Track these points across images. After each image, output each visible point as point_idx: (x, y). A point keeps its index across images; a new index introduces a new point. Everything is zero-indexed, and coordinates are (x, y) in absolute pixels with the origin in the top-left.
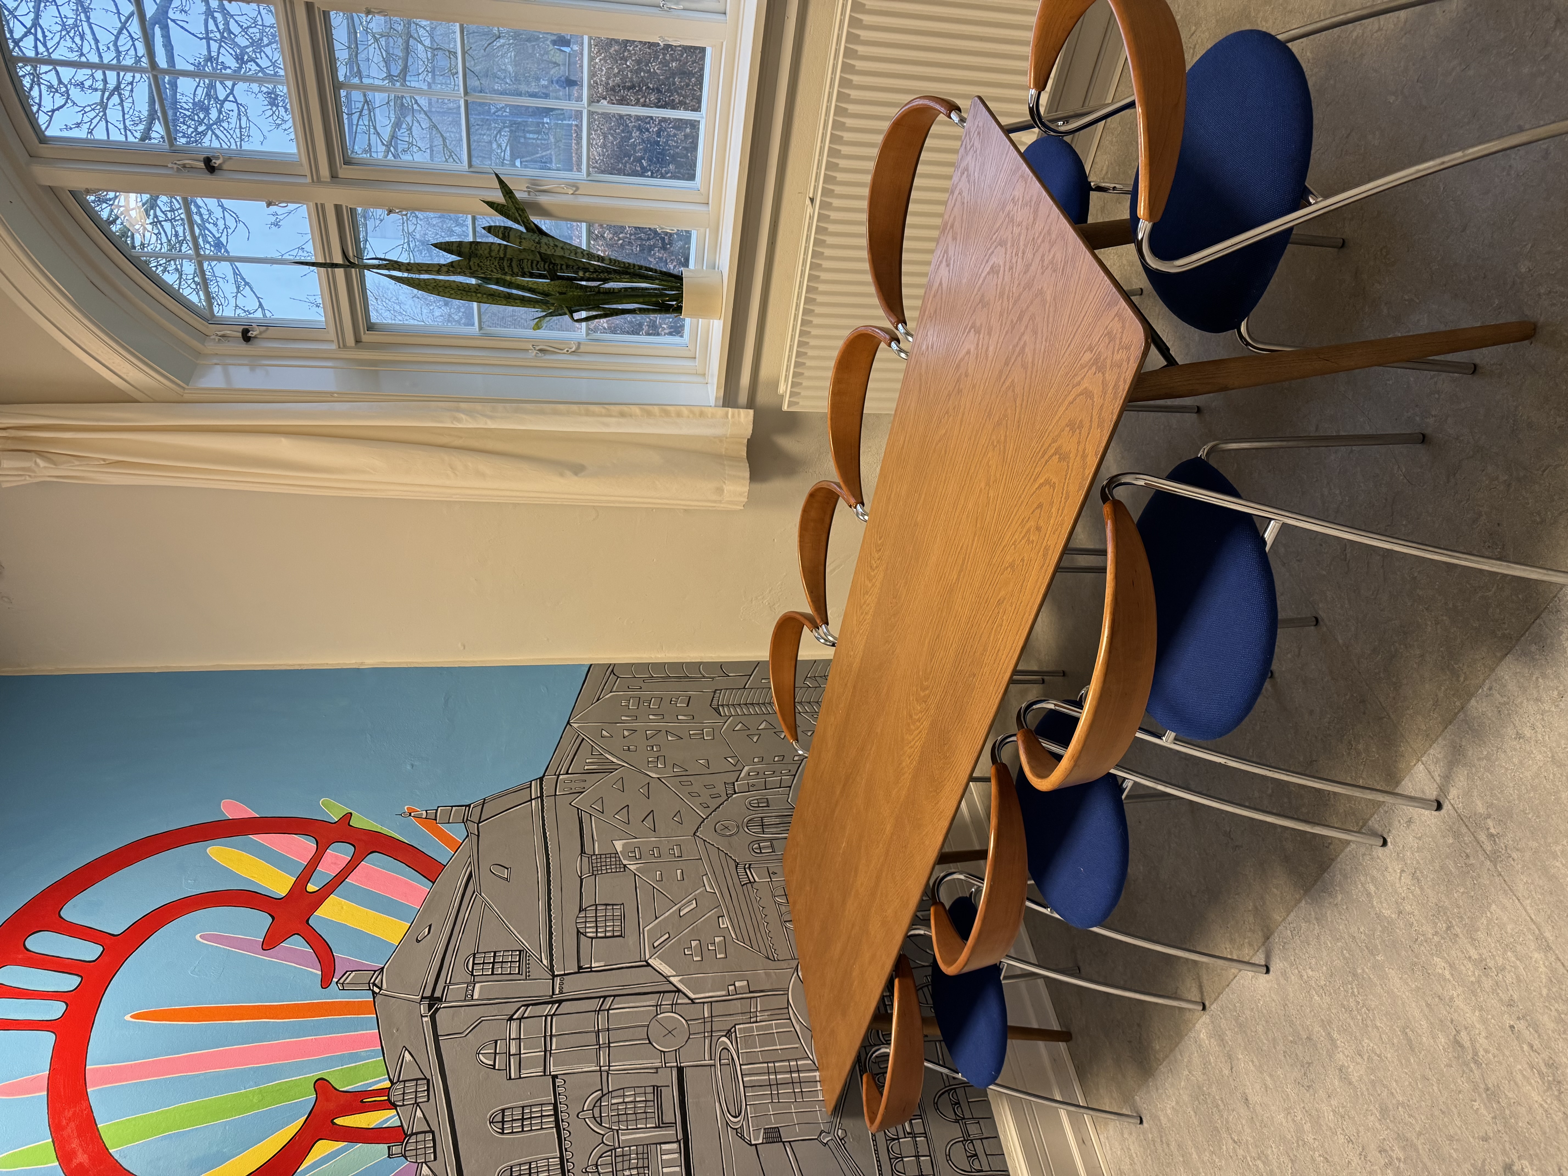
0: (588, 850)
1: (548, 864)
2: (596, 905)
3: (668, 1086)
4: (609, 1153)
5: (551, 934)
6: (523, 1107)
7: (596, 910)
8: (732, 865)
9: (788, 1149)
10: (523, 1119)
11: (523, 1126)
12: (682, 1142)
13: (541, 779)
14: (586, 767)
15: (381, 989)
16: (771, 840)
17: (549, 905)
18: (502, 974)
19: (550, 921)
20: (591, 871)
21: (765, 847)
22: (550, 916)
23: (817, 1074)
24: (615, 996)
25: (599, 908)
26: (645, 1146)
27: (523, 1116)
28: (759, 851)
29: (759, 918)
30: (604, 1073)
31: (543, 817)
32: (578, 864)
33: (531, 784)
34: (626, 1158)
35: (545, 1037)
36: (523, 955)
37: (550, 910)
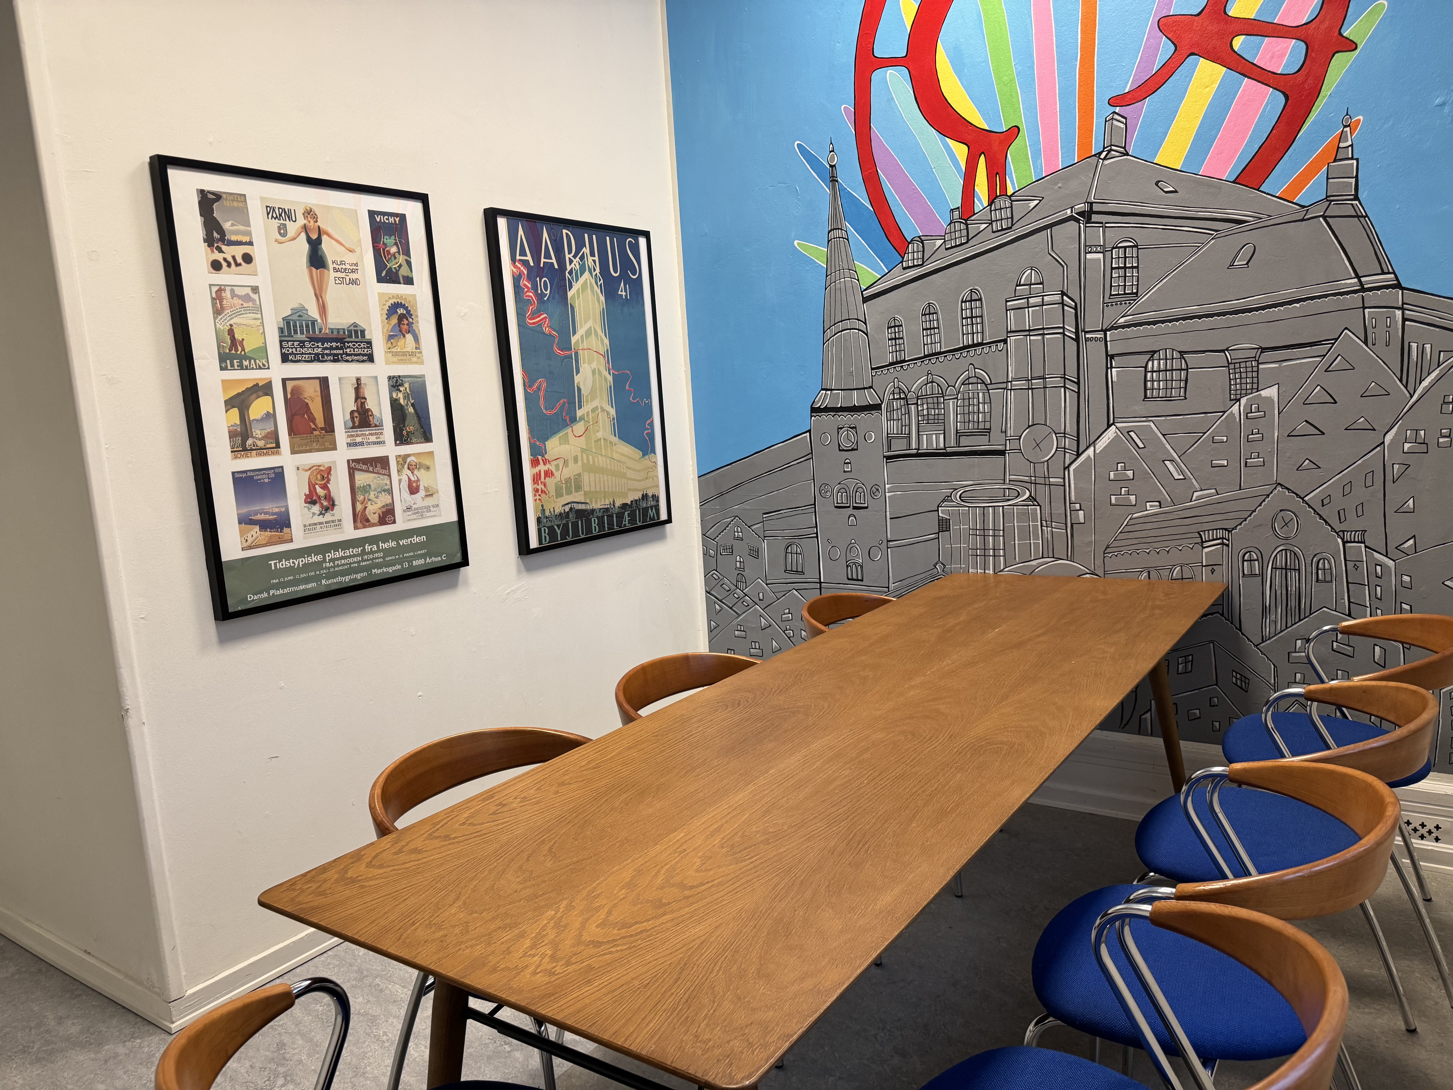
0: (1266, 356)
1: (1250, 310)
2: (1187, 370)
3: (989, 442)
4: (940, 392)
5: (1154, 323)
6: (981, 316)
7: (1181, 370)
8: (1229, 525)
9: (933, 536)
10: (972, 317)
11: (967, 318)
12: (944, 451)
13: (1398, 286)
14: (1414, 345)
15: (1105, 159)
16: (1262, 575)
17: (1191, 318)
18: (1112, 277)
19: (1170, 321)
20: (1233, 361)
21: (1251, 567)
22: (1177, 320)
23: (991, 572)
24: (1078, 393)
25: (1183, 372)
26: (943, 421)
27: (974, 317)
28: (1246, 558)
29: (1156, 545)
30: (1005, 385)
31: (1326, 296)
32: (1246, 345)
33: (1389, 273)
34: (936, 405)
35: (1043, 329)
36: (1133, 297)
37: (1184, 319)
